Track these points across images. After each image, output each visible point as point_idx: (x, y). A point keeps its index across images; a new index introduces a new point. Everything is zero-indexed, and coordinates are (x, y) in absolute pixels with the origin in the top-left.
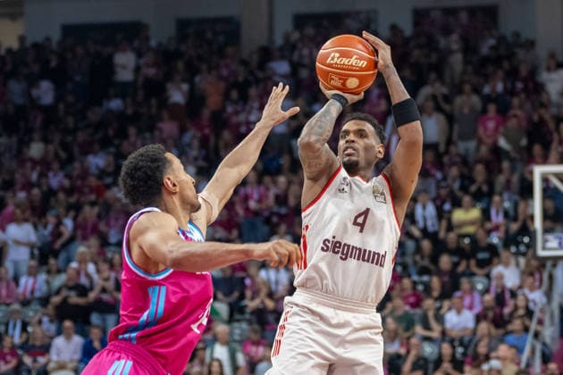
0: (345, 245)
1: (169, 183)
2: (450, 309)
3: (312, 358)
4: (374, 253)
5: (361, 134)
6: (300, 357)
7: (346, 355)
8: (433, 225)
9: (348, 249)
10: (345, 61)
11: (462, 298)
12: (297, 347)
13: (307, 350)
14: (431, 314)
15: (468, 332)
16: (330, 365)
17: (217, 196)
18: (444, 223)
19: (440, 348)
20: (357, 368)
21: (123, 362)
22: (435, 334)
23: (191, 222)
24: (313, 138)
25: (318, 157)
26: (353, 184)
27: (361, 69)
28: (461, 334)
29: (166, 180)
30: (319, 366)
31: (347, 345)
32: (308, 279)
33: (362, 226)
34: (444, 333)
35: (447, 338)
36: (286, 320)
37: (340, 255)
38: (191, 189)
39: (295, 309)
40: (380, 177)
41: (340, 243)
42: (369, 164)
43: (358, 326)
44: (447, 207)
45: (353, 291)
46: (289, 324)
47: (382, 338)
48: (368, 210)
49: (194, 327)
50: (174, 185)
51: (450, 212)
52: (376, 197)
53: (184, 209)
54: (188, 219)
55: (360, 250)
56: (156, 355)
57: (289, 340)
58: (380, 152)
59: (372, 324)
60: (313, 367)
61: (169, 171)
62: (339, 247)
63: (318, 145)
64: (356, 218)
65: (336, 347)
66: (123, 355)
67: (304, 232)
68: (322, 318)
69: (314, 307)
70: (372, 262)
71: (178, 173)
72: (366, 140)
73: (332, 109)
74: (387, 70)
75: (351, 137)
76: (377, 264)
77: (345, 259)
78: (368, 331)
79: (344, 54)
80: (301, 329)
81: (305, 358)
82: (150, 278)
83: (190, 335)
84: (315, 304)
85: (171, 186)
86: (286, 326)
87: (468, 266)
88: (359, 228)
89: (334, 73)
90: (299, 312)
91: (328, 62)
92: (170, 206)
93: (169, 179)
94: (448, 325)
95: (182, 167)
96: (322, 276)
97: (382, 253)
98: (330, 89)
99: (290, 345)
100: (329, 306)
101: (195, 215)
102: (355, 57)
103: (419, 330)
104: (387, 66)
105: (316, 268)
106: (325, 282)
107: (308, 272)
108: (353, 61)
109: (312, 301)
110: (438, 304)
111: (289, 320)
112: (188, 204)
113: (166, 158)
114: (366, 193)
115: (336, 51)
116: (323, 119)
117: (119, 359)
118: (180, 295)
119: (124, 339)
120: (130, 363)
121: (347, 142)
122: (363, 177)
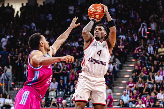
0: (95, 60)
1: (41, 43)
2: (156, 75)
3: (86, 90)
4: (103, 62)
5: (100, 29)
6: (82, 90)
7: (95, 89)
8: (152, 52)
9: (96, 61)
10: (96, 10)
11: (160, 72)
12: (81, 87)
13: (84, 88)
14: (151, 76)
15: (161, 81)
16: (91, 92)
17: (56, 47)
18: (155, 52)
19: (153, 85)
20: (98, 93)
21: (27, 91)
22: (152, 82)
23: (47, 54)
24: (86, 31)
25: (87, 36)
26: (97, 43)
27: (100, 13)
28: (159, 82)
29: (40, 43)
30: (87, 92)
31: (95, 86)
32: (85, 69)
33: (100, 55)
34: (154, 81)
35: (155, 83)
36: (79, 80)
37: (93, 62)
38: (47, 45)
39: (82, 77)
40: (105, 41)
41: (93, 59)
42: (102, 38)
43: (99, 81)
44: (157, 48)
45: (97, 72)
46: (80, 81)
47: (105, 85)
48: (101, 50)
49: (47, 82)
50: (43, 44)
51: (157, 49)
52: (104, 47)
53: (45, 50)
54: (46, 53)
55: (99, 61)
56: (37, 90)
57: (79, 85)
58: (105, 34)
59: (102, 81)
60: (86, 92)
61: (41, 40)
62: (93, 60)
63: (87, 33)
64: (98, 52)
65: (92, 87)
66: (27, 90)
67: (84, 56)
68: (88, 79)
69: (86, 76)
70: (102, 64)
71: (44, 41)
72: (101, 31)
73: (92, 23)
74: (106, 13)
75: (97, 30)
76: (104, 65)
77: (95, 63)
78: (101, 83)
79: (95, 9)
80: (82, 82)
81: (84, 90)
82: (35, 69)
83: (46, 84)
84: (87, 76)
85: (42, 44)
86: (79, 81)
87: (162, 63)
88: (99, 55)
89: (92, 13)
90: (83, 78)
91: (91, 10)
92: (41, 49)
93: (41, 42)
94: (156, 79)
95: (45, 39)
96: (88, 68)
97: (105, 62)
98: (91, 18)
99: (80, 86)
100: (90, 76)
101: (49, 52)
102: (98, 9)
103: (148, 81)
104: (106, 12)
105: (87, 66)
106: (89, 70)
107: (85, 67)
108: (98, 10)
109: (86, 75)
110: (153, 74)
111: (80, 80)
112: (46, 49)
113: (40, 37)
114: (101, 46)
115: (93, 8)
116: (89, 26)
117: (26, 91)
118: (43, 74)
119: (28, 85)
120: (29, 92)
121: (96, 32)
122: (100, 41)
